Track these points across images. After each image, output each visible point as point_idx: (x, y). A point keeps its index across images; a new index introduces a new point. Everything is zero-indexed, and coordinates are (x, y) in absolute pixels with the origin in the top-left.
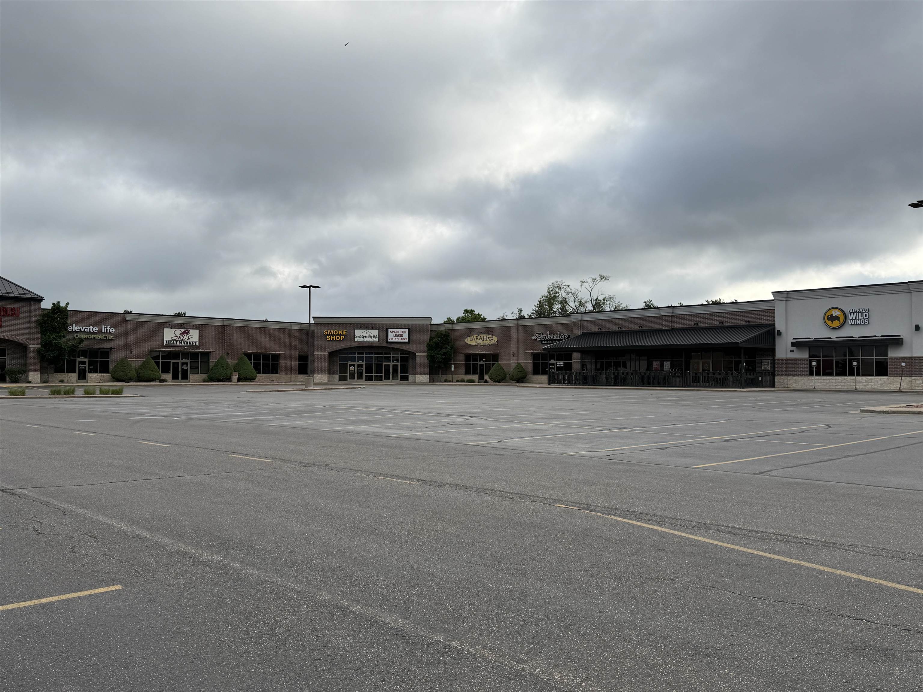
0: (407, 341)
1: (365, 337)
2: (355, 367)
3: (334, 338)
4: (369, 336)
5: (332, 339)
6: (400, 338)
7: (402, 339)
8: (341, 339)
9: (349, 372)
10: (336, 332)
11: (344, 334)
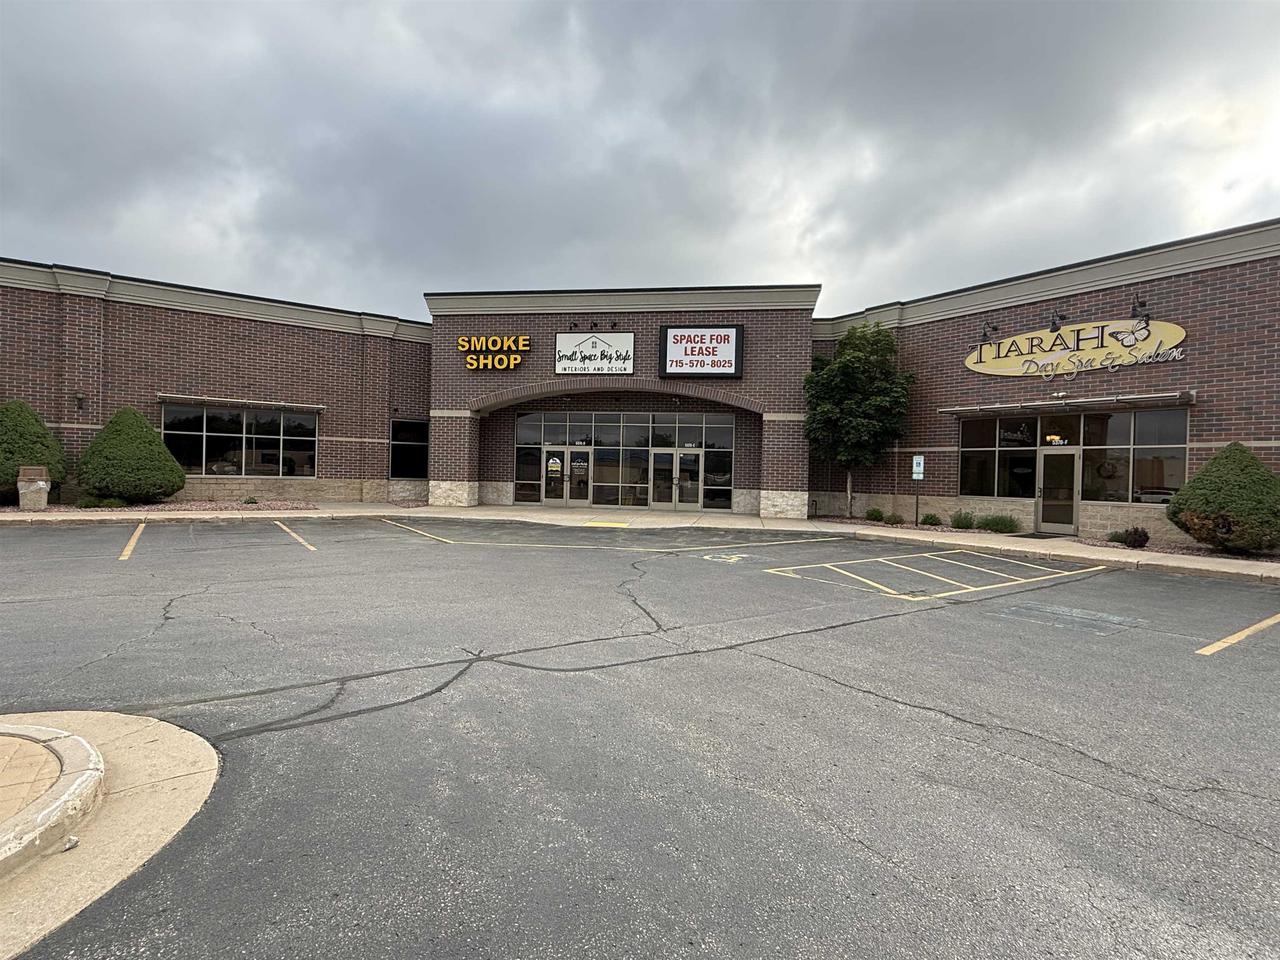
0: (732, 370)
1: (590, 358)
2: (562, 461)
3: (489, 361)
4: (603, 356)
5: (481, 367)
6: (708, 359)
7: (714, 364)
8: (512, 367)
9: (547, 474)
10: (494, 343)
11: (521, 348)
